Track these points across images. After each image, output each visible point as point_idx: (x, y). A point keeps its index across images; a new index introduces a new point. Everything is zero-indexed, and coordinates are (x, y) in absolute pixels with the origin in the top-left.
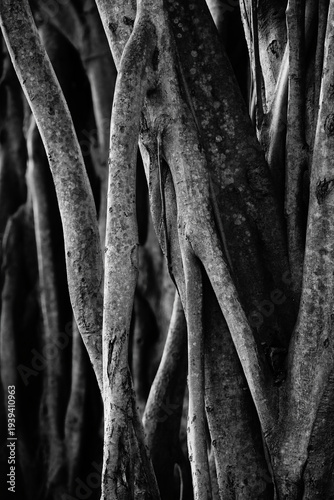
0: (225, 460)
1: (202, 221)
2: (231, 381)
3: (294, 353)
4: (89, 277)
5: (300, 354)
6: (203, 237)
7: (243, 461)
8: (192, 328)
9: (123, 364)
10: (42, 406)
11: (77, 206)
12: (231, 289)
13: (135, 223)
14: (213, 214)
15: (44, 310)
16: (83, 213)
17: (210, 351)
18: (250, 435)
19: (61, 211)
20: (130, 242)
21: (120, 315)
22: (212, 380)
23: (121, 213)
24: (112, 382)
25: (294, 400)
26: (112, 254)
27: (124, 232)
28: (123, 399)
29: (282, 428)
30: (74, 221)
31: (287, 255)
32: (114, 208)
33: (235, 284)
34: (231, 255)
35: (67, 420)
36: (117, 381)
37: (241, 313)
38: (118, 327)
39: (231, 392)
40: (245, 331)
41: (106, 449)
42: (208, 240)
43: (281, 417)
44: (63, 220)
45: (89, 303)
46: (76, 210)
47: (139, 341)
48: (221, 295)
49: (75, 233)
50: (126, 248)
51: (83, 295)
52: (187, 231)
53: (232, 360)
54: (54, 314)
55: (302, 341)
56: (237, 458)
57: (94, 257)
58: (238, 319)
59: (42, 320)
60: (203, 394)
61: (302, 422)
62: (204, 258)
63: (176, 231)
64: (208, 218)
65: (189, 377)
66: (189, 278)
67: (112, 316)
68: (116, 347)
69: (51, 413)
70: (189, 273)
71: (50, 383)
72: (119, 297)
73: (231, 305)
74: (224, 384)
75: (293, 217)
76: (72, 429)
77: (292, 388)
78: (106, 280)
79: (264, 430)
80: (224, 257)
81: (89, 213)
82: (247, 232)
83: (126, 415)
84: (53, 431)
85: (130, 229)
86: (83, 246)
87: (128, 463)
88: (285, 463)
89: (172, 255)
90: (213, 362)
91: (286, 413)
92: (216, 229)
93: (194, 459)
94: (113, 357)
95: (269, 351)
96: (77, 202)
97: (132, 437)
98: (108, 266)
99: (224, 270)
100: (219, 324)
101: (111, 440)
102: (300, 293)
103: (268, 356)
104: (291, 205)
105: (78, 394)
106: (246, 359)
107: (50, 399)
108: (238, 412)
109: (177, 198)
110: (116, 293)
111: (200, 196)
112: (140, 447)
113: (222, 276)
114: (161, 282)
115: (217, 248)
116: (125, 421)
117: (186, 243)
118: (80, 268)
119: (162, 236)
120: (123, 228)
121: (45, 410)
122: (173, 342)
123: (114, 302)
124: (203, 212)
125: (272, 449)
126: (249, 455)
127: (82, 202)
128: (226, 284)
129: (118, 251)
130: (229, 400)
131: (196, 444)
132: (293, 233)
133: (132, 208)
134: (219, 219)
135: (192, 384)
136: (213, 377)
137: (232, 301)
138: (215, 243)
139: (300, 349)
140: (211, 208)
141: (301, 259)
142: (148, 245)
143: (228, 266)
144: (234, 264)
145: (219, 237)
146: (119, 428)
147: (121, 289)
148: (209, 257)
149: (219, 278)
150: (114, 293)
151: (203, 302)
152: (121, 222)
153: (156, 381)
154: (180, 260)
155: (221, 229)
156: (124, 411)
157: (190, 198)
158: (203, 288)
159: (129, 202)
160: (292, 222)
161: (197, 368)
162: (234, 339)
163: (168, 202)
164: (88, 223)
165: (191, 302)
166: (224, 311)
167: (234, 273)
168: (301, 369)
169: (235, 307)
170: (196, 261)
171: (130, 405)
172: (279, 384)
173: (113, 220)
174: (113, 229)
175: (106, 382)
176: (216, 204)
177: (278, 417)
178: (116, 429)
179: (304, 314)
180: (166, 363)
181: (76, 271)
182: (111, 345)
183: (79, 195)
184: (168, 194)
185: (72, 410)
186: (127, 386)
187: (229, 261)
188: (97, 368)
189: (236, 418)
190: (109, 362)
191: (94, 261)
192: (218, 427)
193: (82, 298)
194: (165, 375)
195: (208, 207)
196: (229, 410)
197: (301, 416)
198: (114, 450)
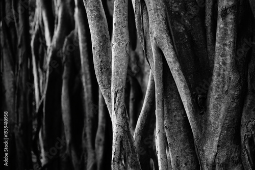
0: (175, 153)
1: (162, 30)
2: (178, 112)
3: (210, 97)
4: (104, 60)
5: (213, 98)
6: (163, 38)
7: (184, 154)
8: (158, 85)
9: (122, 103)
10: (83, 133)
11: (98, 24)
12: (177, 65)
13: (127, 31)
14: (168, 26)
15: (84, 84)
16: (101, 27)
17: (167, 97)
18: (188, 140)
19: (90, 26)
20: (125, 41)
21: (120, 78)
22: (168, 112)
23: (120, 26)
24: (116, 113)
25: (210, 122)
26: (116, 47)
27: (122, 35)
28: (122, 121)
29: (204, 136)
30: (97, 31)
31: (206, 48)
32: (117, 24)
33: (179, 62)
34: (177, 48)
35: (96, 140)
36: (119, 112)
37: (182, 77)
38: (119, 84)
39: (178, 118)
40: (185, 86)
41: (113, 147)
42: (165, 40)
43: (204, 130)
44: (91, 31)
45: (105, 73)
46: (97, 25)
47: (133, 99)
48: (172, 68)
49: (97, 38)
50: (123, 44)
51: (102, 69)
52: (154, 35)
53: (178, 102)
54: (89, 86)
55: (214, 91)
56: (181, 152)
57: (107, 50)
58: (181, 80)
59: (83, 89)
60: (164, 119)
61: (214, 133)
62: (163, 49)
63: (149, 35)
64: (165, 28)
65: (156, 111)
66: (156, 60)
67: (116, 79)
68: (118, 95)
69: (88, 136)
70: (156, 57)
71: (87, 121)
72: (119, 69)
73: (177, 73)
74: (174, 114)
75: (209, 28)
76: (99, 144)
77: (209, 116)
78: (113, 60)
79: (195, 137)
80: (174, 48)
81: (104, 27)
82: (186, 36)
83: (124, 130)
84: (89, 145)
85: (125, 34)
86: (101, 44)
87: (125, 154)
88: (206, 154)
89: (147, 48)
90: (168, 103)
91: (206, 128)
92: (170, 34)
93: (159, 152)
94: (117, 100)
95: (197, 97)
96: (98, 21)
97: (127, 141)
98: (114, 54)
99: (174, 55)
100: (171, 83)
101: (116, 142)
102: (213, 67)
103: (196, 99)
104: (208, 21)
105: (102, 126)
106: (186, 100)
107: (88, 129)
108: (182, 128)
109: (149, 19)
110: (118, 67)
111: (161, 17)
112: (131, 147)
113: (173, 58)
114: (144, 69)
115: (170, 44)
116: (123, 133)
117: (154, 41)
118: (100, 56)
119: (142, 39)
120: (122, 34)
121: (85, 135)
122: (149, 96)
123: (117, 72)
124: (163, 26)
125: (199, 147)
126: (187, 151)
127: (101, 22)
128: (175, 62)
129: (119, 45)
130: (177, 123)
131: (160, 145)
132: (209, 36)
133: (126, 23)
134: (171, 29)
135: (158, 114)
136: (169, 110)
137: (178, 71)
138: (169, 41)
139: (213, 96)
140: (167, 23)
141: (214, 50)
142: (136, 50)
143: (176, 53)
144: (179, 52)
145: (171, 38)
146: (120, 136)
147: (121, 65)
148: (166, 49)
149: (171, 59)
150: (117, 67)
151: (163, 72)
152: (121, 30)
153: (141, 116)
154: (151, 50)
155: (172, 34)
156: (123, 127)
157: (156, 18)
158: (163, 65)
159: (124, 20)
160: (209, 30)
161: (160, 106)
162: (179, 91)
163: (145, 21)
164: (104, 32)
165: (157, 72)
166: (174, 76)
167: (179, 57)
168: (214, 105)
169: (179, 74)
170: (159, 51)
171: (126, 125)
172: (202, 114)
173: (116, 30)
174: (116, 34)
175: (113, 113)
176: (169, 21)
177: (202, 131)
178: (119, 137)
179: (215, 77)
180: (146, 107)
181: (98, 57)
182: (116, 94)
183: (99, 18)
184: (144, 16)
185: (99, 135)
186: (124, 115)
187: (177, 50)
188: (109, 107)
189: (180, 131)
190: (115, 103)
191: (107, 52)
192: (171, 137)
193: (101, 71)
194: (145, 113)
195: (165, 23)
196: (177, 127)
197: (214, 130)
198: (118, 147)
